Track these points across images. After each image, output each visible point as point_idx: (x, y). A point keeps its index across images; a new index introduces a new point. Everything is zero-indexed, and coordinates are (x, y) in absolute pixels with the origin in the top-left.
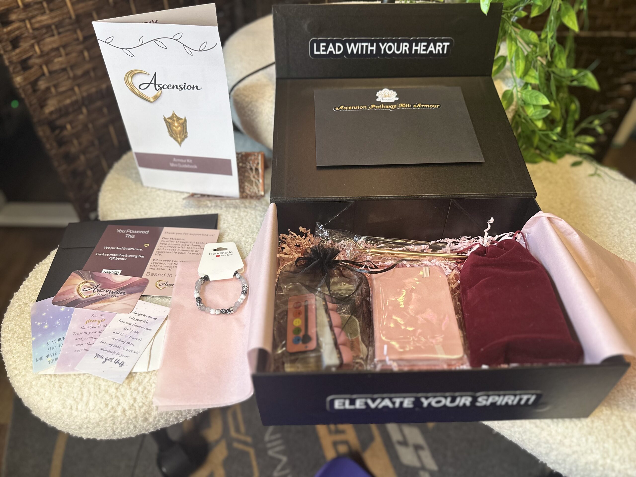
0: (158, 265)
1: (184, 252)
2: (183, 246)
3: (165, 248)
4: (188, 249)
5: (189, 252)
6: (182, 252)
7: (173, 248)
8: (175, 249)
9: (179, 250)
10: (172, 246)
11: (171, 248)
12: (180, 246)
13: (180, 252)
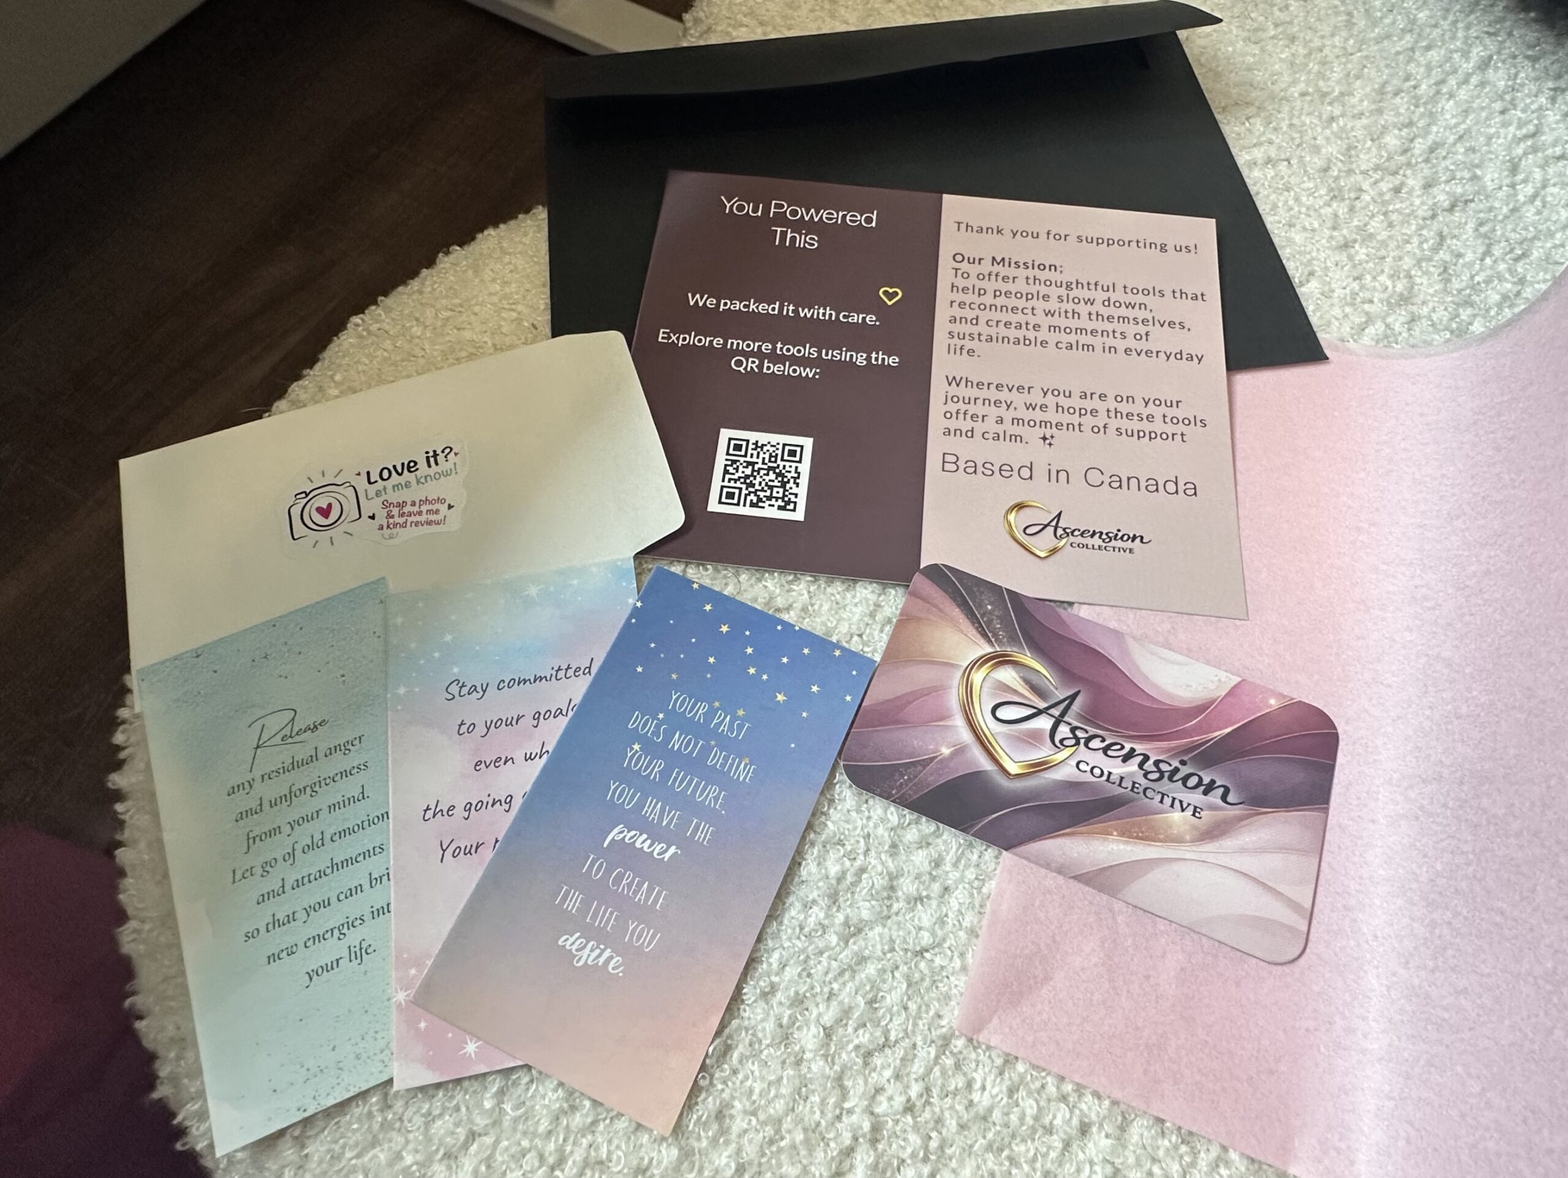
0: (979, 409)
1: (1085, 339)
2: (1070, 307)
3: (984, 316)
4: (1100, 326)
5: (1110, 341)
6: (1072, 338)
7: (1019, 318)
8: (1033, 320)
9: (1053, 328)
10: (1012, 302)
11: (1014, 318)
12: (1053, 305)
13: (1065, 338)
